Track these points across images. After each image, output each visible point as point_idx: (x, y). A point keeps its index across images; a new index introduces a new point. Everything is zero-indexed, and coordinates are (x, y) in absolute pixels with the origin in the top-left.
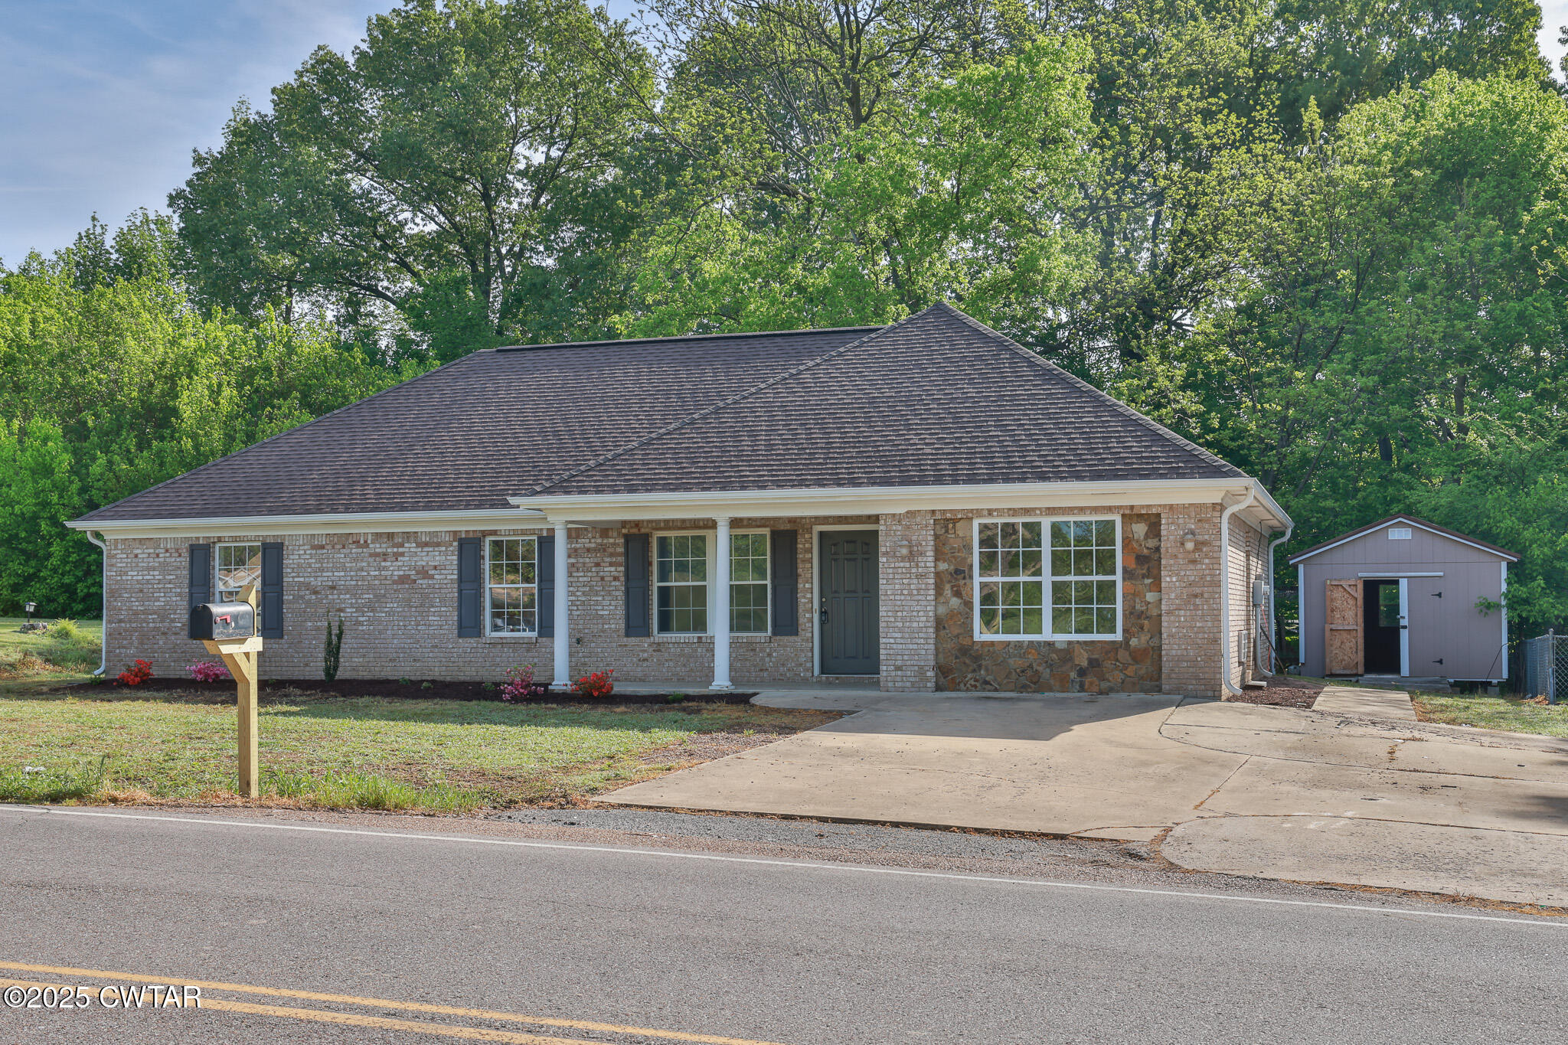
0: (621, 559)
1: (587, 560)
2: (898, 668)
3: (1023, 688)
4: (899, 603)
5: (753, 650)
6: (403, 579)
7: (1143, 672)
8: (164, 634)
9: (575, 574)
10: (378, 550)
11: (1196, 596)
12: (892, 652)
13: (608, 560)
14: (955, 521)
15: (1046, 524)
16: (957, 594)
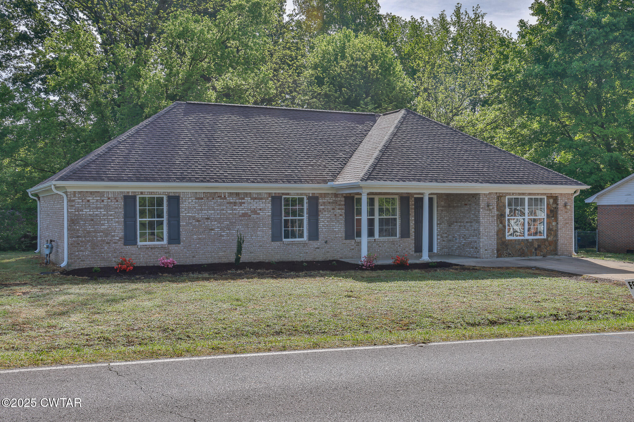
0: (343, 207)
1: (329, 207)
2: (486, 250)
3: (520, 256)
4: (486, 226)
6: (244, 215)
7: (551, 249)
8: (107, 243)
9: (324, 213)
10: (231, 201)
11: (567, 223)
12: (484, 244)
13: (338, 207)
14: (501, 196)
15: (527, 198)
16: (501, 223)
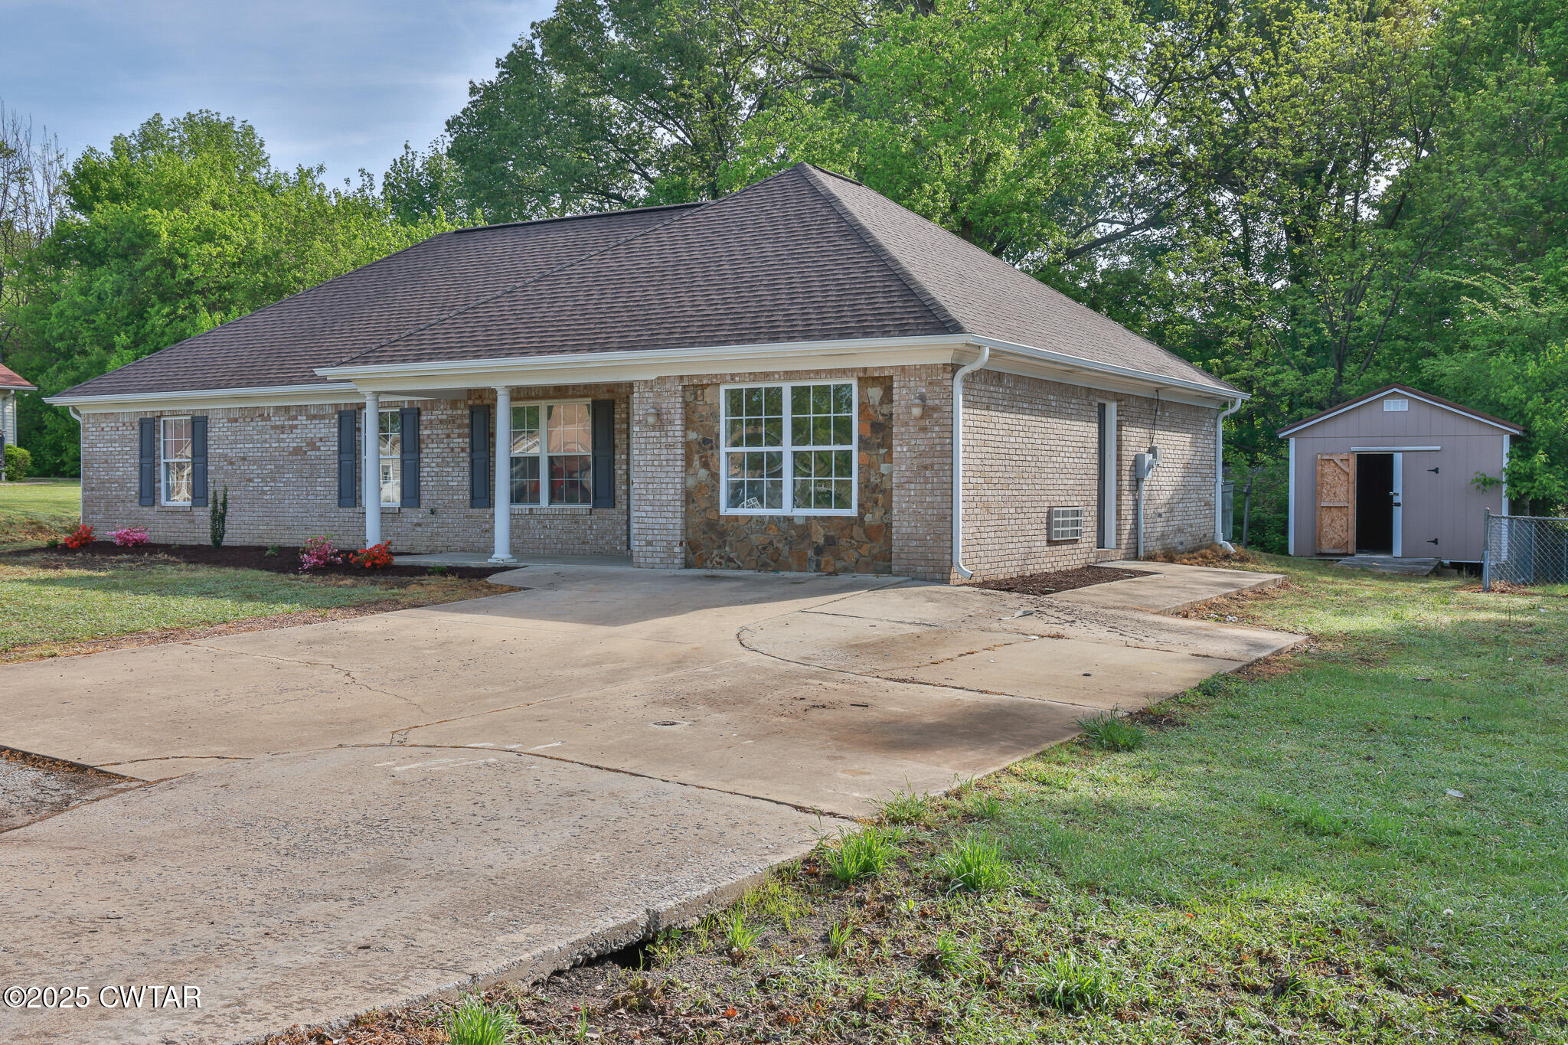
0: (467, 430)
1: (440, 432)
2: (649, 543)
4: (650, 474)
5: (577, 522)
6: (297, 451)
7: (875, 551)
8: (123, 501)
9: (430, 446)
10: (278, 423)
12: (643, 526)
13: (456, 431)
14: (703, 387)
15: (787, 389)
16: (705, 465)
